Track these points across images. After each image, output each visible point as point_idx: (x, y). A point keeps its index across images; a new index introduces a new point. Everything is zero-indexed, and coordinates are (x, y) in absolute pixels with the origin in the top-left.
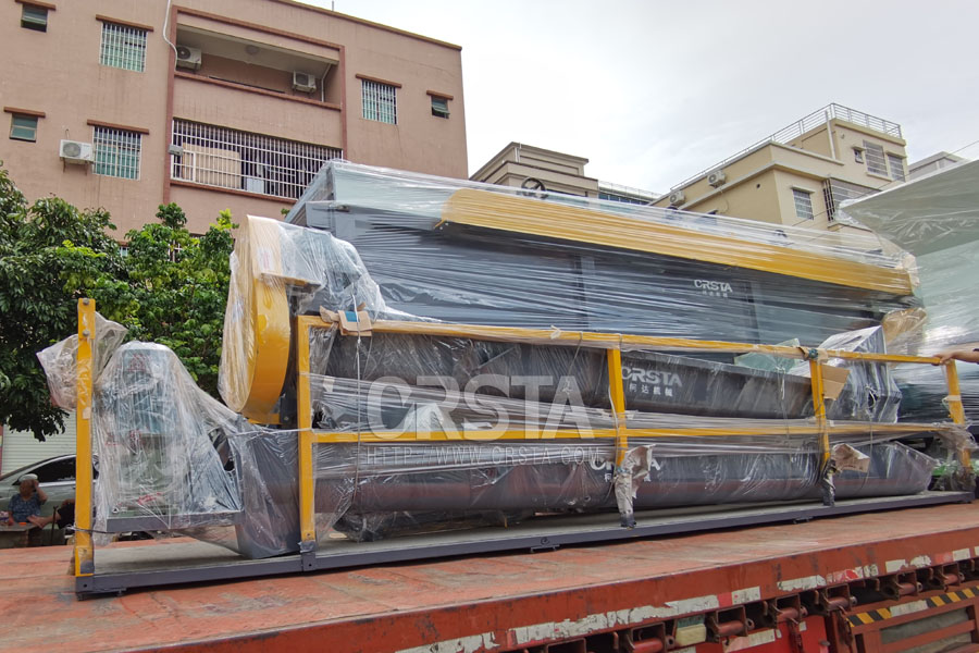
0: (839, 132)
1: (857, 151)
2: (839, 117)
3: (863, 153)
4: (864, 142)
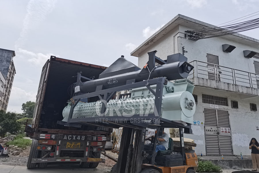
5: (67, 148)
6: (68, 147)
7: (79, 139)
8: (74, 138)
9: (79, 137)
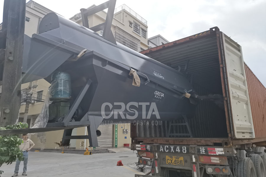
0: (125, 14)
1: (131, 23)
2: (126, 9)
3: (133, 25)
4: (134, 21)
5: (167, 164)
6: (169, 163)
7: (179, 151)
8: (172, 150)
9: (178, 148)
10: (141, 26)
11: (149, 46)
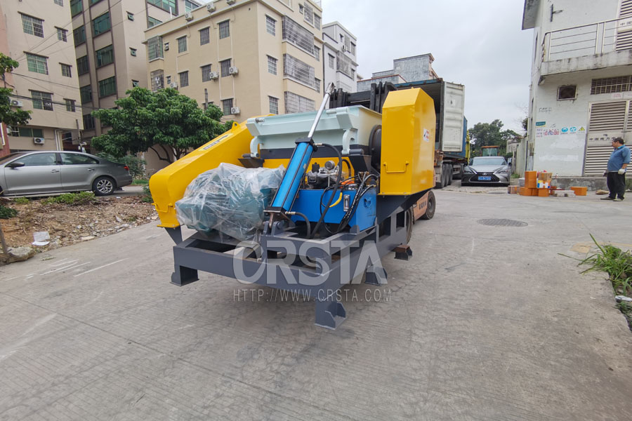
1: (301, 7)
3: (304, 9)
4: (305, 3)
10: (315, 11)
11: (324, 41)
